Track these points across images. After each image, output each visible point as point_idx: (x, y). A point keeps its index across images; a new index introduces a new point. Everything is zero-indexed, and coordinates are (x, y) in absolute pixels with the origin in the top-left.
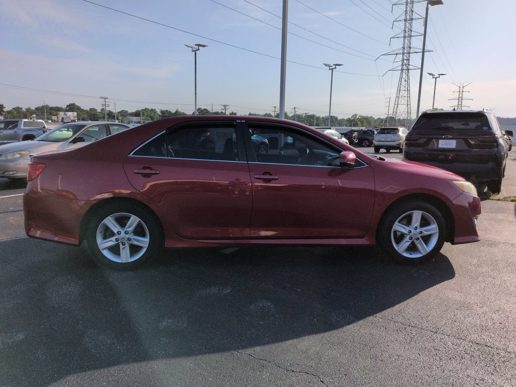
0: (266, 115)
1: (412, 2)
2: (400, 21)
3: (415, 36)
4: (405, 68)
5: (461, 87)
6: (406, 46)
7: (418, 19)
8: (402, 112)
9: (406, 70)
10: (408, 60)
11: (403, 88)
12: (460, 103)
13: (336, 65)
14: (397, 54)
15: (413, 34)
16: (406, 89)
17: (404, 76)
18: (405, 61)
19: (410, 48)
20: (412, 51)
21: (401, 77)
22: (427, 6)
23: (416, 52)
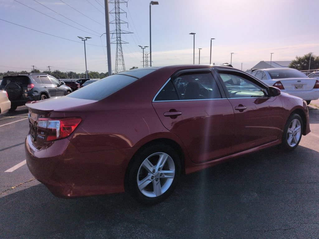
0: (23, 72)
1: (119, 3)
2: (112, 13)
3: (122, 23)
4: (119, 42)
5: (147, 54)
6: (118, 29)
7: (123, 13)
8: (120, 69)
9: (119, 43)
10: (120, 37)
11: (119, 54)
12: (147, 64)
13: (87, 38)
14: (113, 34)
15: (121, 22)
16: (121, 55)
17: (119, 47)
18: (118, 38)
19: (120, 30)
20: (121, 32)
21: (117, 48)
22: (150, 4)
23: (124, 33)
